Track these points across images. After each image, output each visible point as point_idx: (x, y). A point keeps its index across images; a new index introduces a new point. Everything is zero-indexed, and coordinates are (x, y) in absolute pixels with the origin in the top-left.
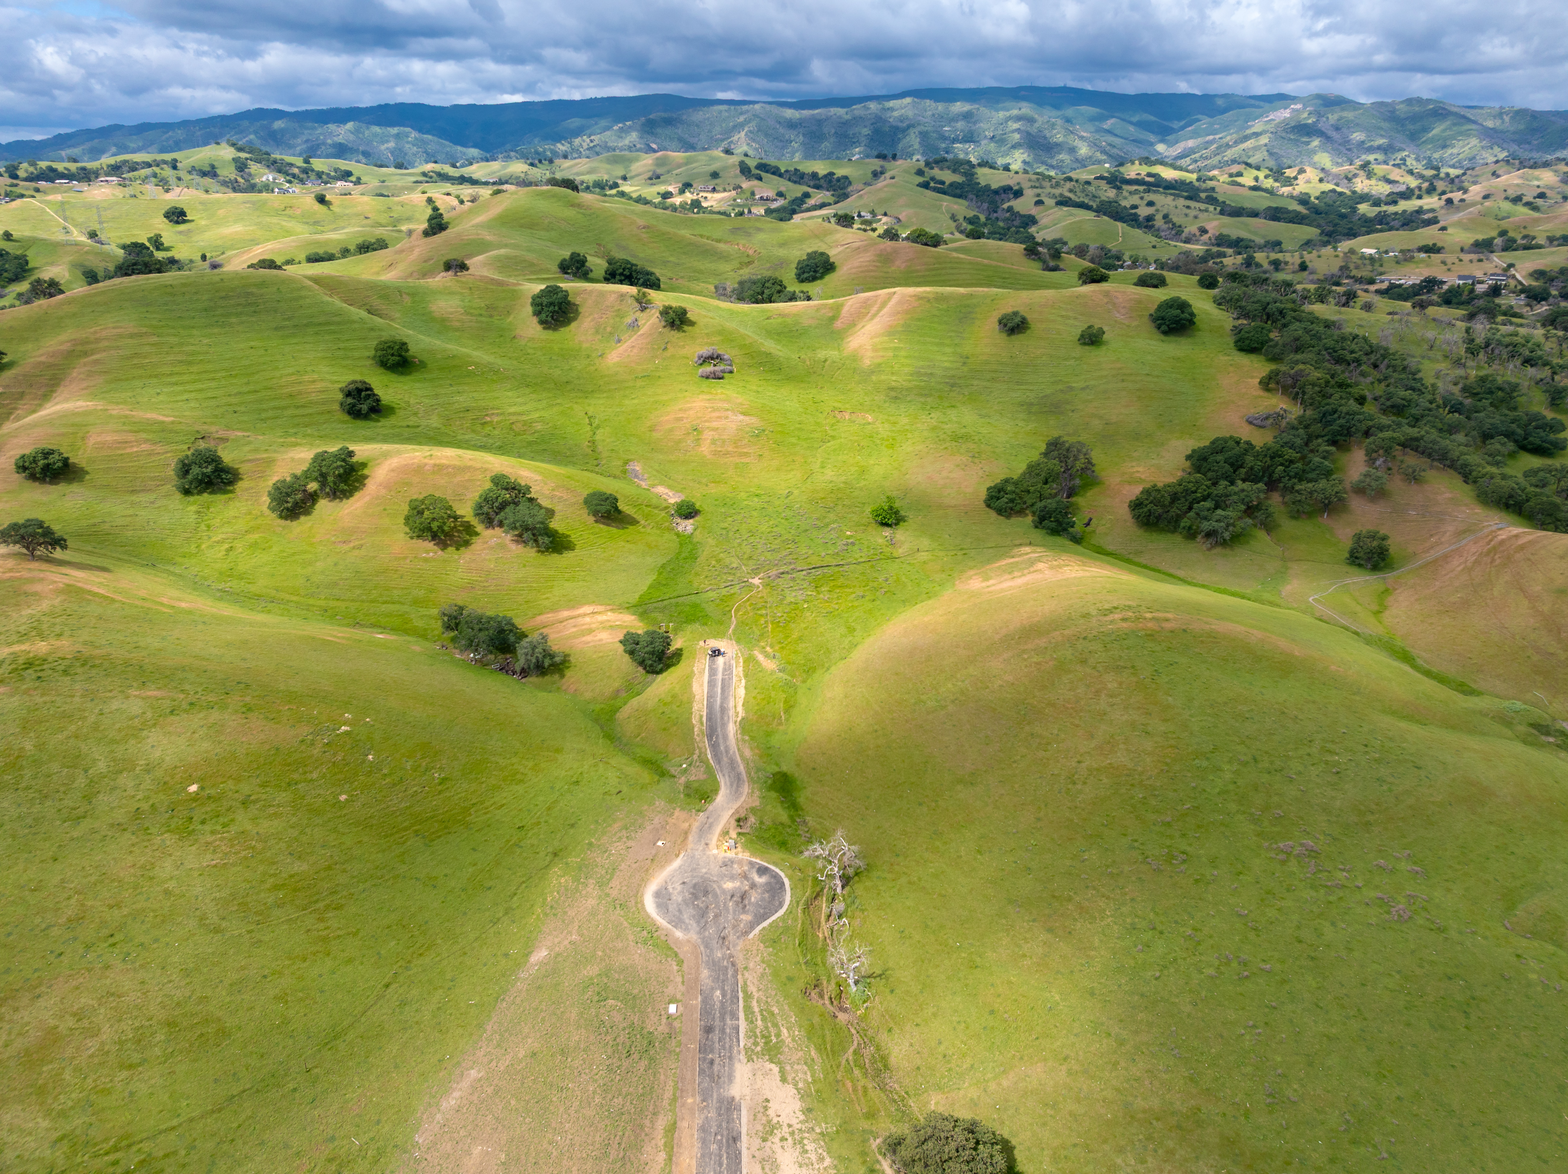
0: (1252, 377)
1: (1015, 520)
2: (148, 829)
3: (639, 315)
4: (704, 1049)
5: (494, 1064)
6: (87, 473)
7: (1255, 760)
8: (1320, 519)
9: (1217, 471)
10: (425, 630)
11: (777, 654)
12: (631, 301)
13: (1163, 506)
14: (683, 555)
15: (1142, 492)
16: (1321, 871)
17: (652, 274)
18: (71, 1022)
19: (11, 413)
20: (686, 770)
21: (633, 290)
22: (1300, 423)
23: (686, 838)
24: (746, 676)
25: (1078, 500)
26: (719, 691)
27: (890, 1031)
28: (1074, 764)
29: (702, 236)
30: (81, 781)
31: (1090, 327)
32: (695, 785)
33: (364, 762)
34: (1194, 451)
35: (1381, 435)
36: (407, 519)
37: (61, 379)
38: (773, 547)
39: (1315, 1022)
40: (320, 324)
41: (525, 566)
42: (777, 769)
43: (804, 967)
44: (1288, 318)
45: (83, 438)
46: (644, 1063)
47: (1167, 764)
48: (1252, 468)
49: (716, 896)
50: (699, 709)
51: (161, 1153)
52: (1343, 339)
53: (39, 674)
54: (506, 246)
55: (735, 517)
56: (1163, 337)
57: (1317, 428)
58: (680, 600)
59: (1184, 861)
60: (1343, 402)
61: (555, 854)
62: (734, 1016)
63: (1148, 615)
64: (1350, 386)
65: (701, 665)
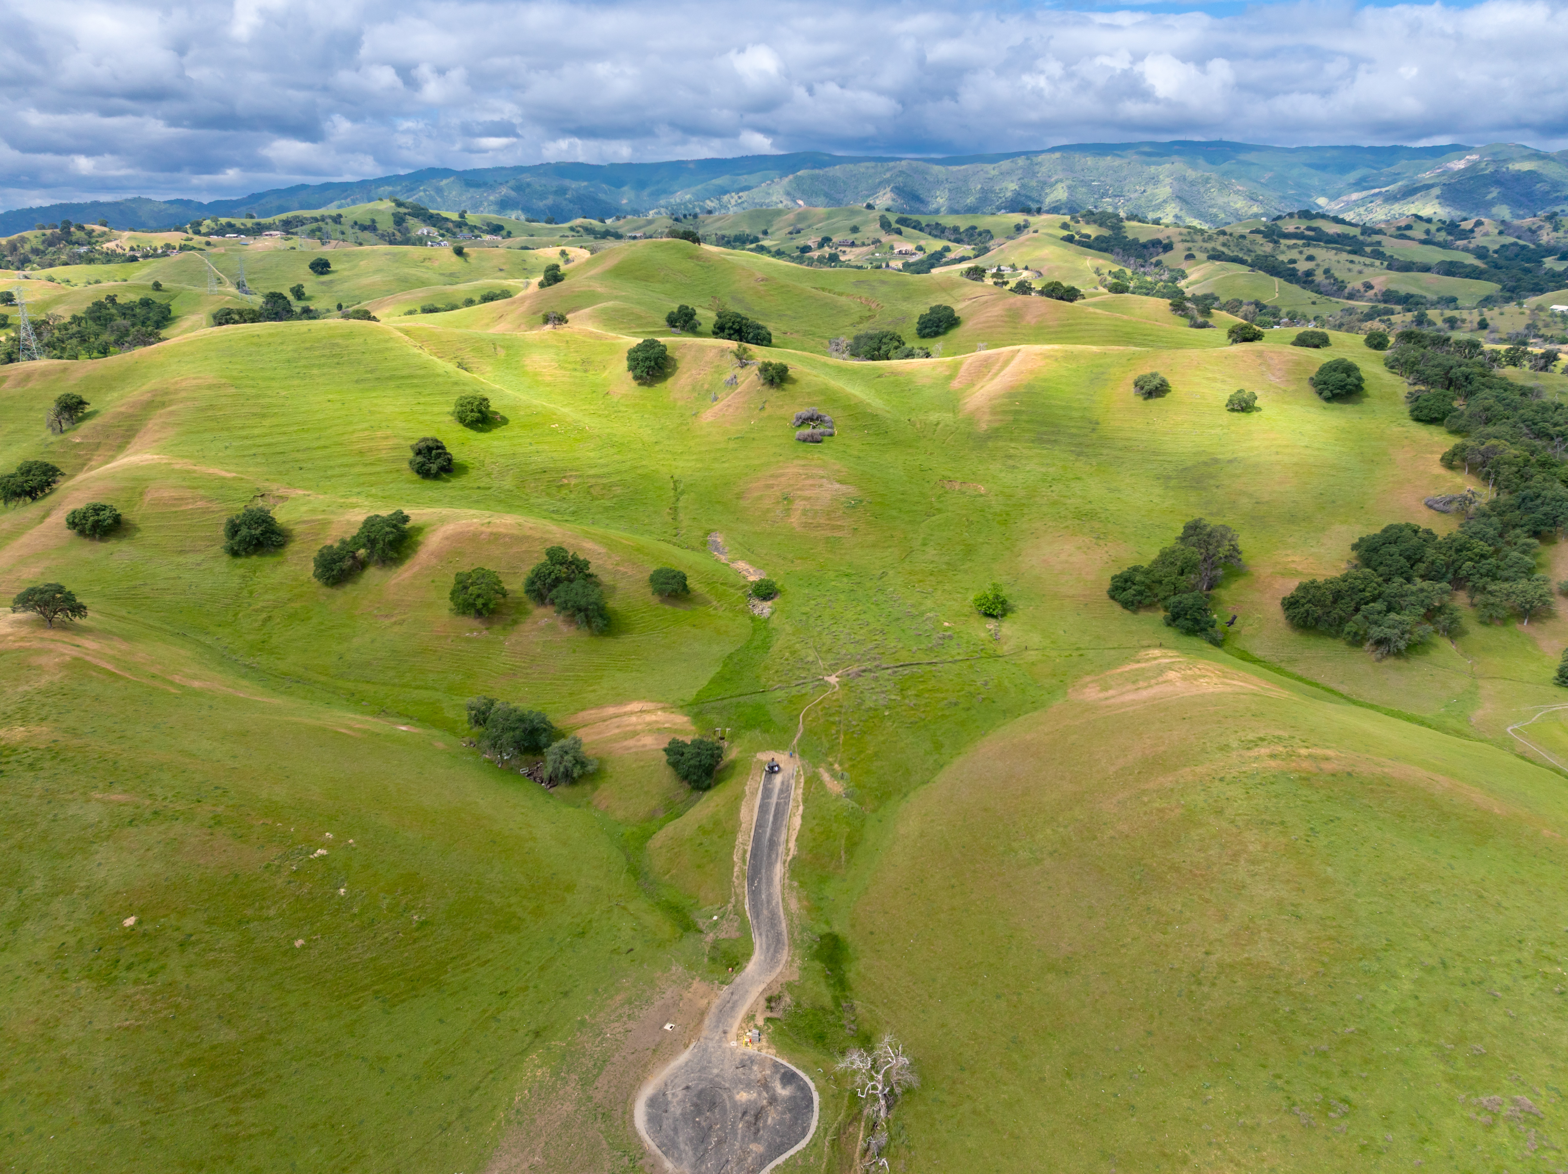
0: (1432, 452)
1: (1143, 615)
3: (739, 372)
6: (139, 530)
7: (1444, 964)
8: (1518, 625)
9: (1390, 566)
10: (456, 722)
11: (846, 774)
12: (732, 357)
13: (1324, 606)
14: (755, 643)
15: (1298, 589)
17: (762, 328)
19: (84, 465)
20: (716, 924)
21: (733, 345)
22: (1493, 510)
23: (701, 1021)
24: (805, 801)
25: (1220, 592)
26: (771, 819)
28: (1201, 956)
29: (823, 289)
30: (12, 903)
31: (1239, 392)
32: (724, 946)
33: (334, 896)
34: (1361, 539)
36: (453, 593)
37: (137, 431)
38: (858, 638)
40: (403, 377)
41: (574, 651)
42: (826, 930)
44: (1476, 384)
45: (141, 494)
47: (1323, 964)
48: (1433, 563)
50: (744, 841)
52: (1544, 409)
54: (616, 298)
55: (819, 600)
56: (1325, 404)
57: (1514, 515)
58: (742, 699)
59: (1345, 1114)
60: (1547, 484)
61: (537, 1034)
63: (1304, 752)
64: (1554, 465)
65: (754, 784)
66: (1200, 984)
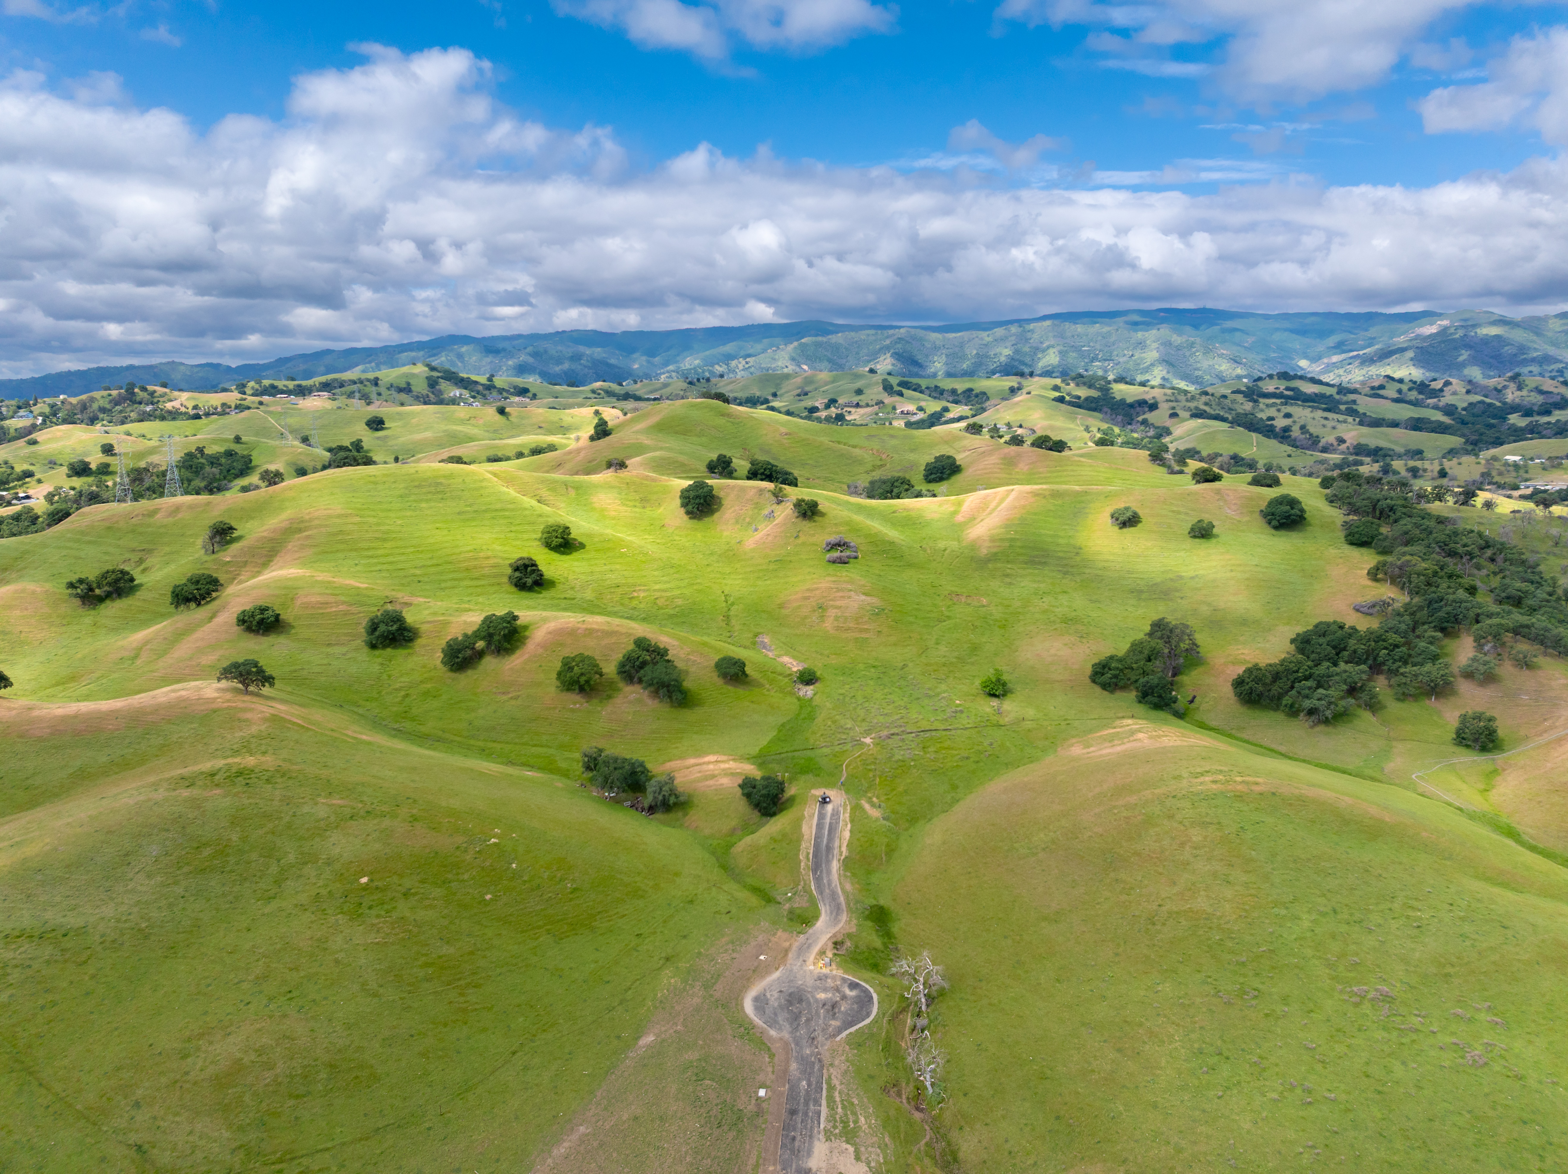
0: (1362, 569)
1: (1119, 694)
2: (325, 910)
3: (776, 507)
4: (787, 1127)
5: (600, 1123)
6: (293, 627)
7: (1335, 911)
8: (1427, 702)
9: (1319, 653)
10: (568, 770)
11: (883, 805)
12: (769, 495)
13: (1264, 684)
14: (802, 716)
15: (1245, 671)
16: (1395, 1015)
17: (790, 474)
18: (253, 1057)
19: (235, 579)
20: (790, 898)
21: (772, 486)
22: (1406, 610)
23: (786, 955)
24: (852, 821)
25: (1184, 679)
26: (826, 833)
27: (961, 1129)
28: (1155, 907)
29: (839, 443)
30: (274, 869)
31: (1199, 521)
32: (798, 911)
33: (508, 868)
34: (1298, 635)
35: (1489, 622)
36: (559, 674)
37: (278, 551)
38: (886, 711)
39: (1378, 1149)
40: (496, 510)
41: (658, 719)
42: (874, 902)
43: (885, 1068)
44: (1398, 514)
45: (292, 599)
46: (731, 1135)
47: (1245, 910)
48: (1355, 652)
49: (809, 1003)
50: (807, 847)
51: (317, 1168)
52: (1456, 533)
53: (248, 781)
54: (661, 449)
55: (852, 685)
56: (1273, 532)
57: (1423, 615)
58: (796, 754)
59: (1256, 997)
60: (1450, 591)
61: (668, 959)
62: (817, 1102)
63: (1239, 779)
64: (1458, 576)
65: (811, 810)
66: (1154, 924)
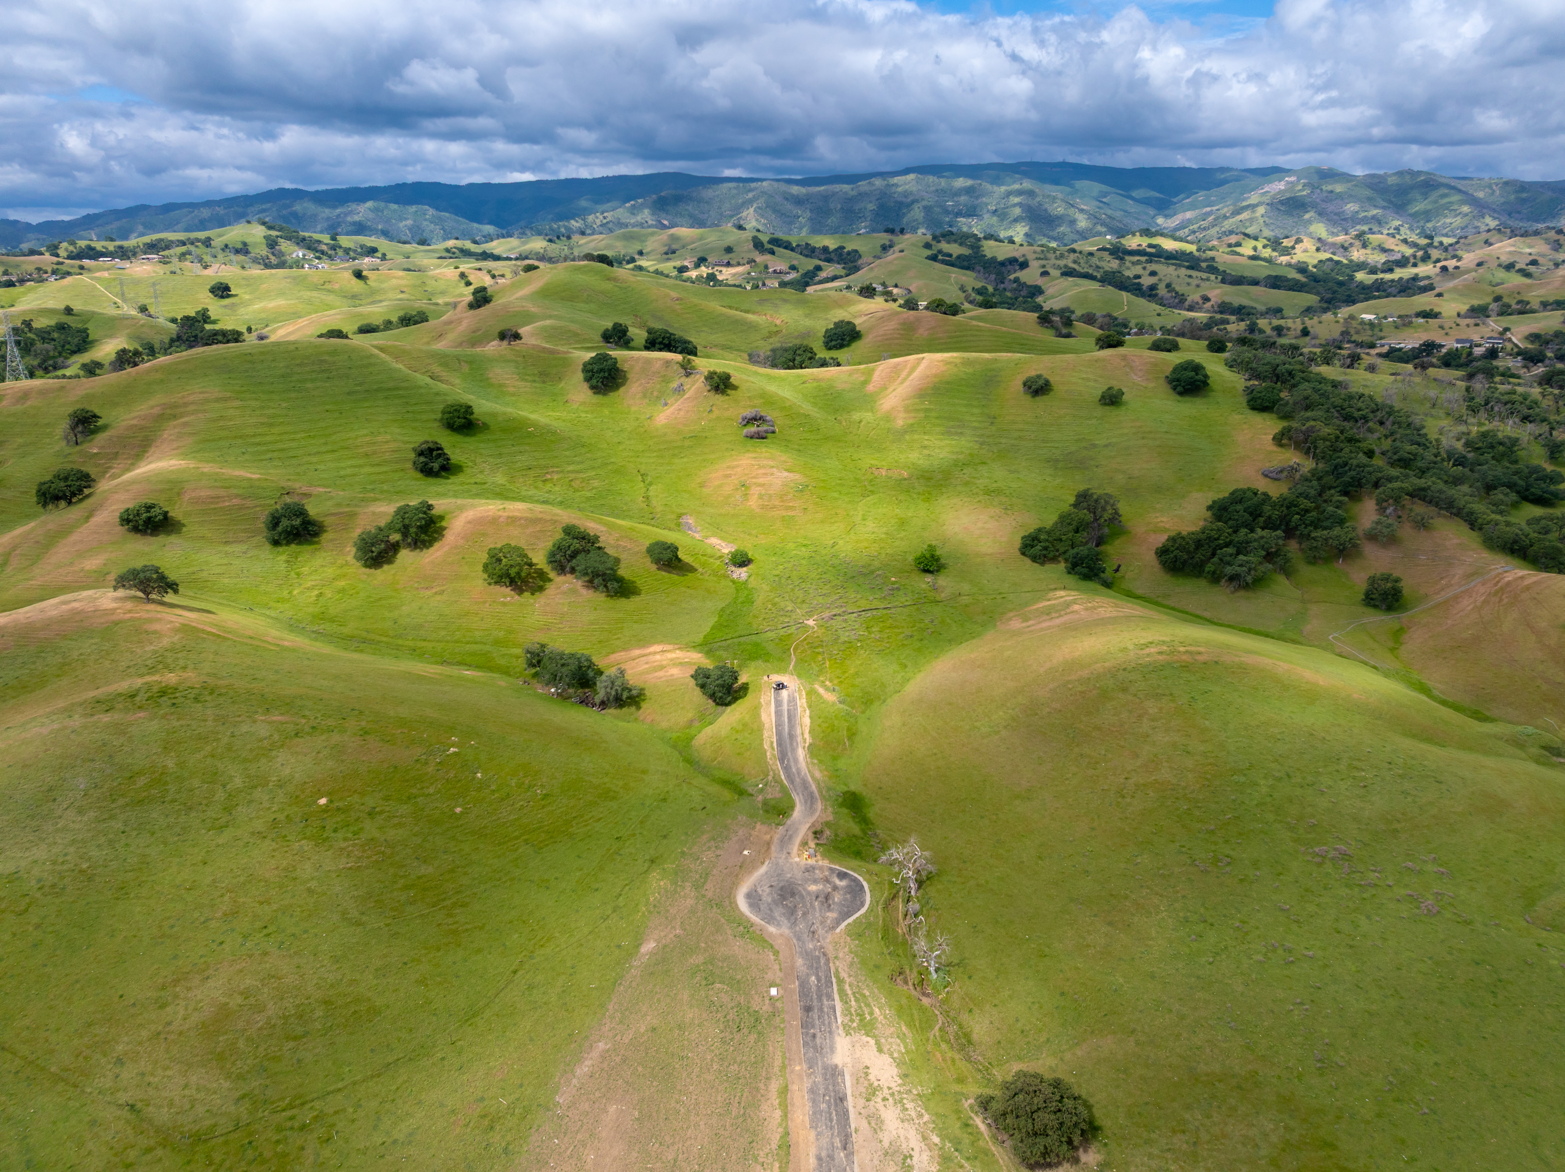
0: (1265, 434)
1: (1049, 567)
2: (285, 836)
3: (684, 380)
4: (805, 1025)
5: (618, 1037)
6: (184, 525)
7: (1288, 776)
8: (1335, 564)
9: (1237, 520)
10: (508, 667)
11: (837, 688)
12: (676, 367)
13: (1188, 552)
14: (740, 600)
15: (1167, 540)
16: (1355, 872)
17: (689, 342)
18: (239, 1000)
19: (105, 472)
20: (762, 790)
21: (679, 357)
22: (1313, 476)
23: (769, 848)
24: (810, 707)
25: (1107, 548)
26: (786, 720)
27: (970, 1011)
28: (1122, 780)
29: (730, 307)
30: (220, 795)
31: (1110, 389)
32: (773, 803)
33: (474, 778)
34: (1214, 502)
35: (1390, 485)
36: (486, 567)
37: (153, 441)
38: (824, 592)
39: (1357, 1000)
40: (389, 389)
41: (595, 609)
42: (846, 789)
43: (888, 957)
44: (1297, 379)
45: (179, 494)
46: (753, 1037)
47: (1208, 780)
48: (1269, 517)
49: (802, 897)
50: (769, 737)
51: (331, 1111)
52: (1351, 397)
53: (174, 701)
54: (550, 317)
55: (786, 565)
56: (1178, 398)
57: (1329, 479)
58: (742, 639)
59: (1229, 863)
60: (1353, 455)
61: (652, 861)
62: (830, 997)
63: (1182, 649)
64: (1359, 441)
65: (767, 698)
66: (1124, 797)
